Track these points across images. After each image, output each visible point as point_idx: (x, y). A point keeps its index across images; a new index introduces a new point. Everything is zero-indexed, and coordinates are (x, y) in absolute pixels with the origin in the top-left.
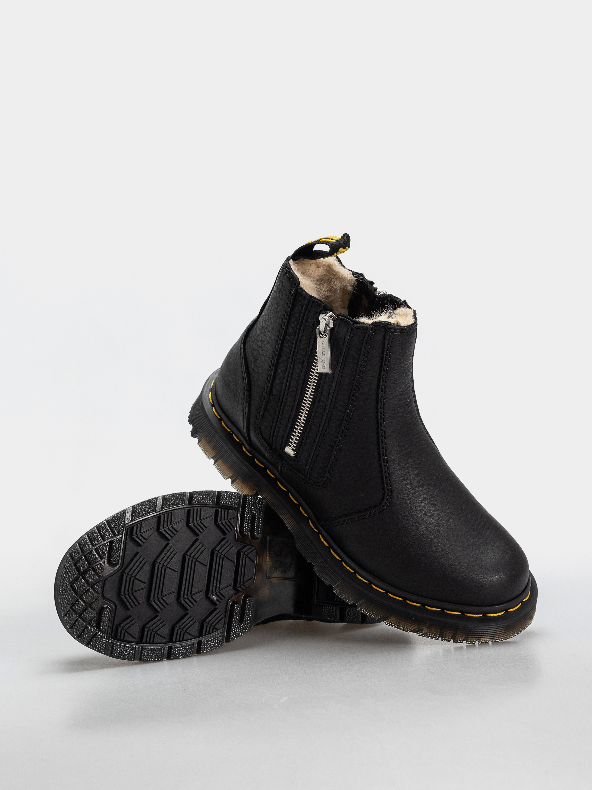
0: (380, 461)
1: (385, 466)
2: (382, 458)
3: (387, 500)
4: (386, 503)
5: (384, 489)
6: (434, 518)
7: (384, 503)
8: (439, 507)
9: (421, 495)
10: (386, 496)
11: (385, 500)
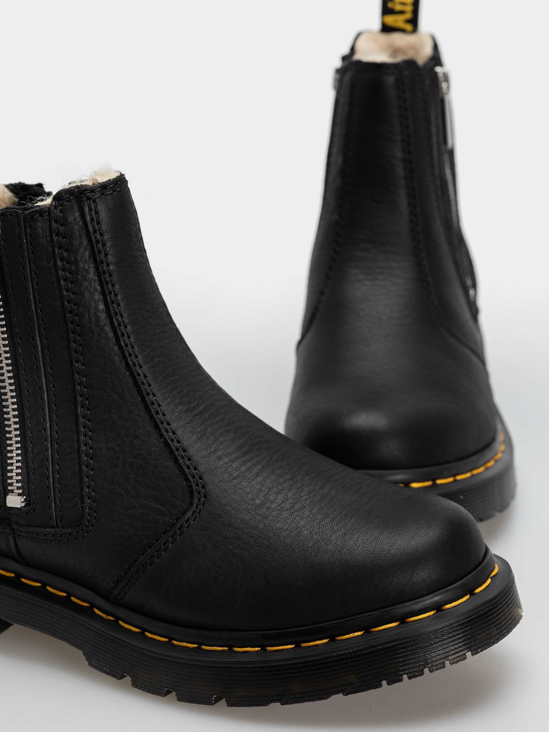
0: (162, 436)
1: (172, 440)
2: (163, 430)
3: (199, 493)
4: (199, 500)
5: (187, 479)
6: (287, 493)
7: (196, 500)
8: (289, 476)
9: (251, 468)
10: (194, 487)
11: (196, 495)
